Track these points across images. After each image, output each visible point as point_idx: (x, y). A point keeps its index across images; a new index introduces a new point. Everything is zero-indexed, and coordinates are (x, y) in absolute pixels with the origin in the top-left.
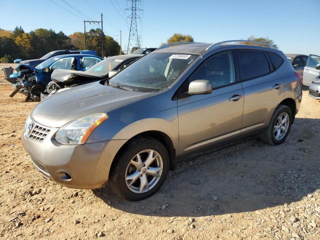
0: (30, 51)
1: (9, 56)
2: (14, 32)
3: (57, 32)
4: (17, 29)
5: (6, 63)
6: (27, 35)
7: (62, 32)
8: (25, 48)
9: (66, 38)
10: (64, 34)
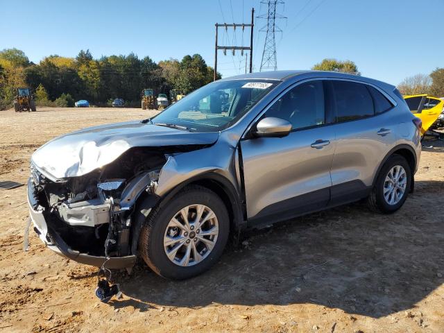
0: (99, 87)
1: (68, 95)
2: (78, 58)
3: (141, 58)
4: (82, 54)
5: (63, 107)
6: (97, 62)
7: (148, 58)
8: (93, 82)
9: (155, 66)
10: (151, 60)
